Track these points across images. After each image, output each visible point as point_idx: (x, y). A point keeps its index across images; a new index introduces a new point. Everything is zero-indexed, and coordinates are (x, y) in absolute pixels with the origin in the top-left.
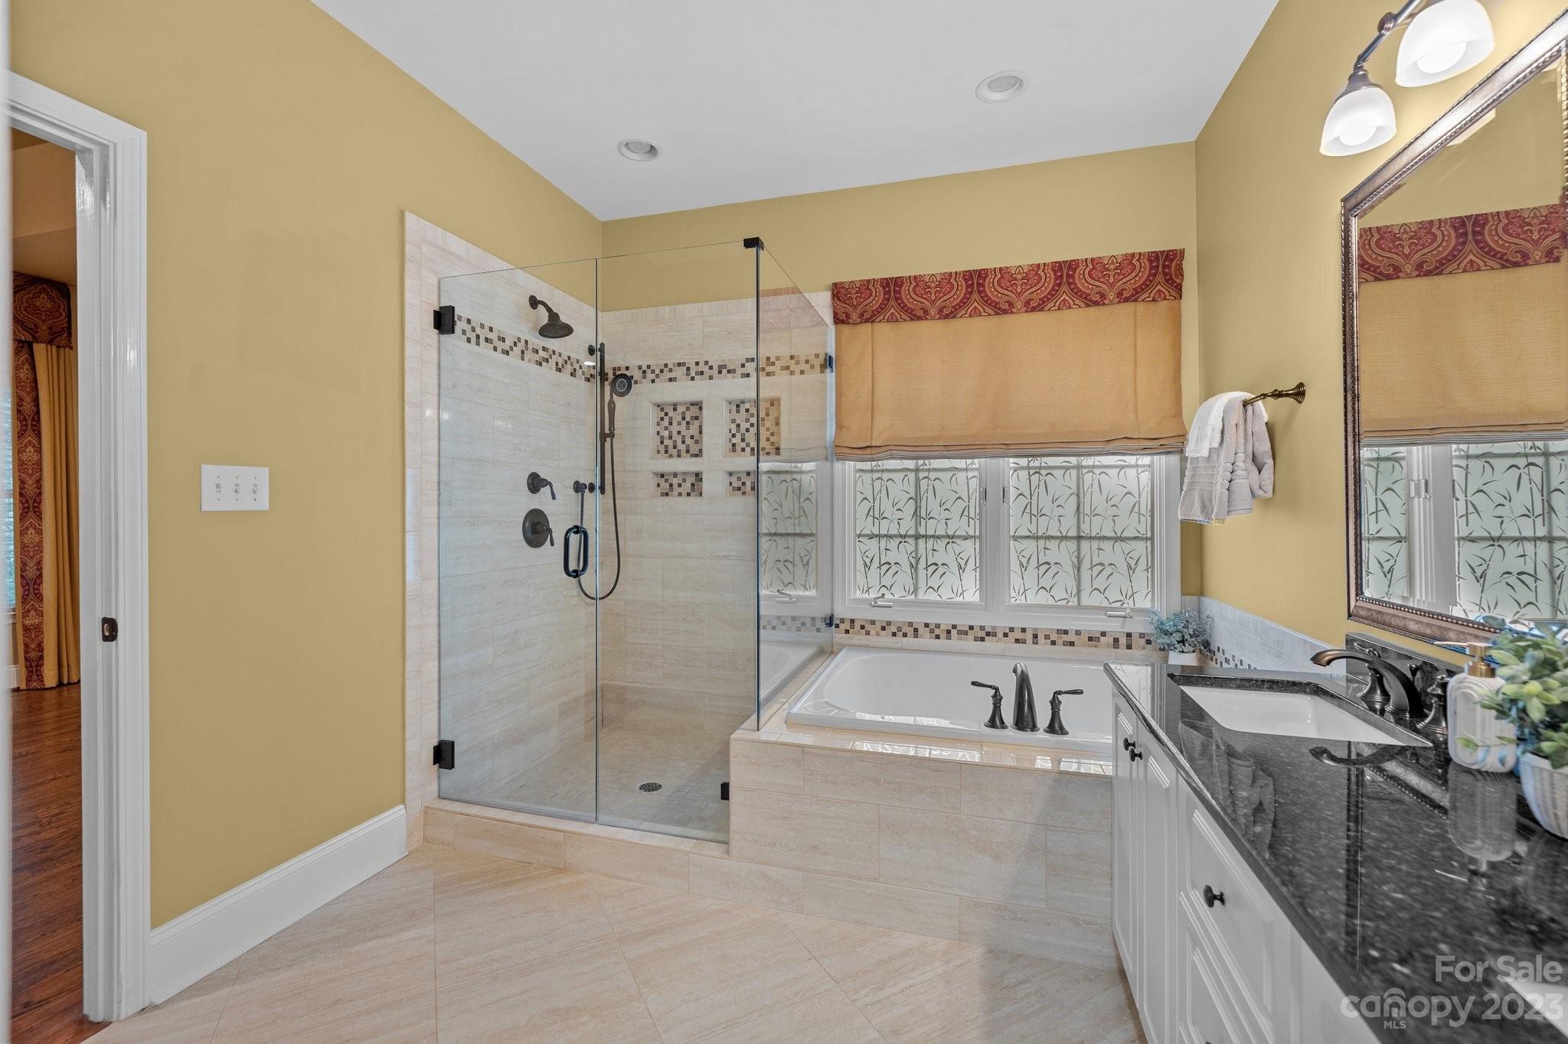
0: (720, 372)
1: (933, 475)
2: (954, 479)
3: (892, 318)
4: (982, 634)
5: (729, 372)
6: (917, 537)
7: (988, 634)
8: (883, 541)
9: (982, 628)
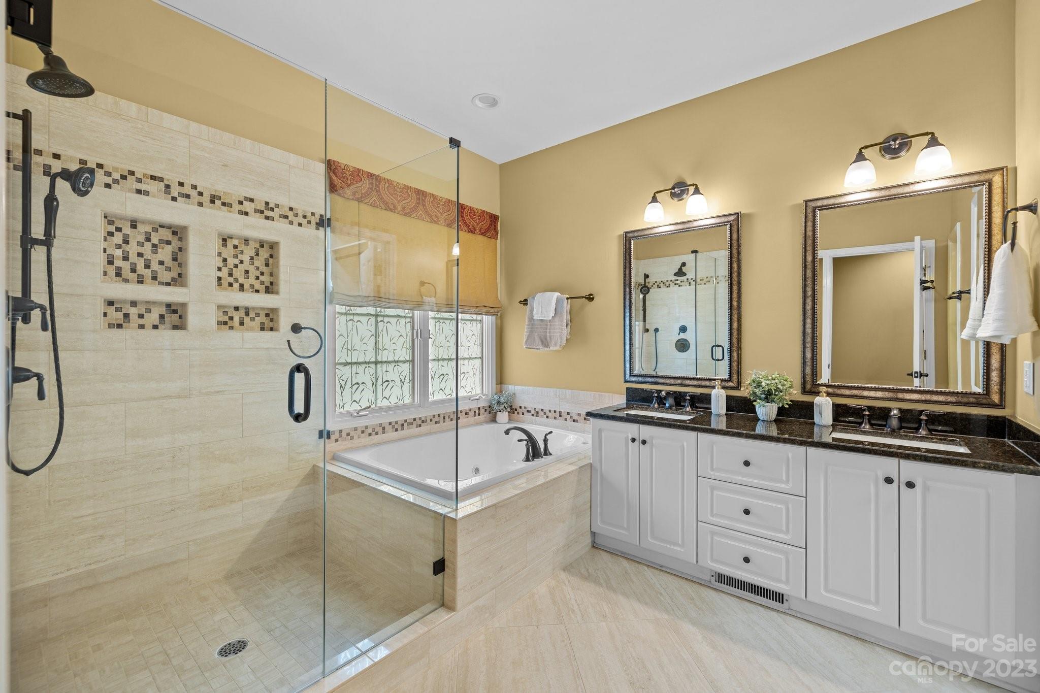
0: (212, 202)
1: (386, 320)
2: (398, 323)
3: (374, 203)
4: (420, 422)
5: (224, 204)
6: (376, 363)
7: (423, 422)
8: (354, 367)
9: (420, 418)
